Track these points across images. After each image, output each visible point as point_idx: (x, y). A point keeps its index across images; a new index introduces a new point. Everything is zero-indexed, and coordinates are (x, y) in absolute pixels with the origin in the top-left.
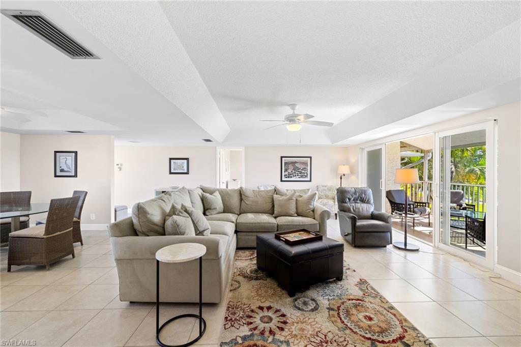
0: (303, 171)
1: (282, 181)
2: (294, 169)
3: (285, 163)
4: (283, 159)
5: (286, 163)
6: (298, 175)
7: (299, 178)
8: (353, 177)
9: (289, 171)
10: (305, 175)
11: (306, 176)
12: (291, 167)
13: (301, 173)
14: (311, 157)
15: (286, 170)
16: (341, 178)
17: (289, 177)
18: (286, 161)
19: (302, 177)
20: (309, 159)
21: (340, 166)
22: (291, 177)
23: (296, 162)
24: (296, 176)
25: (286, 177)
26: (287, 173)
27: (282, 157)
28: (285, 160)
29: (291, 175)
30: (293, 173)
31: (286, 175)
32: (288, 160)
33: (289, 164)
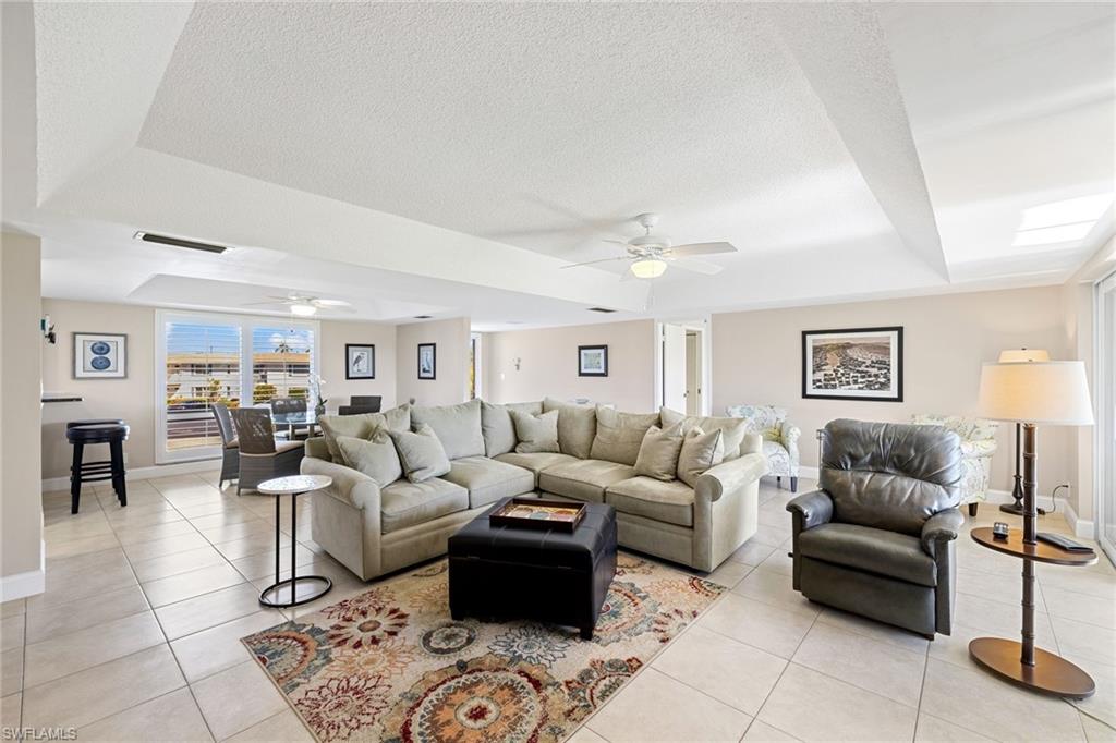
0: (875, 371)
1: (805, 396)
2: (842, 365)
3: (815, 348)
4: (809, 337)
5: (816, 350)
6: (856, 382)
7: (859, 388)
9: (829, 370)
10: (882, 380)
11: (881, 384)
12: (833, 361)
13: (865, 374)
14: (900, 330)
15: (817, 368)
17: (826, 387)
18: (817, 344)
19: (869, 386)
20: (895, 334)
22: (834, 387)
23: (849, 346)
24: (848, 383)
25: (819, 387)
26: (820, 375)
27: (805, 334)
28: (814, 341)
29: (833, 380)
30: (839, 375)
31: (819, 381)
32: (824, 340)
33: (828, 351)
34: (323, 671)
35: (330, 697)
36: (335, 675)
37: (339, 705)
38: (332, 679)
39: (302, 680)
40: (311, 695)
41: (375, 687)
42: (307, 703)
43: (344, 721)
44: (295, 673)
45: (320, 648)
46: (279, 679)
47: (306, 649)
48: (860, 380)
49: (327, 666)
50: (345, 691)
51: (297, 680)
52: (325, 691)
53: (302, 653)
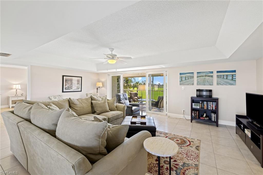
1: (63, 92)
4: (64, 77)
5: (66, 80)
8: (103, 88)
9: (68, 85)
11: (78, 88)
12: (70, 83)
14: (81, 77)
15: (66, 85)
16: (97, 89)
17: (68, 89)
21: (97, 83)
22: (70, 89)
25: (66, 90)
27: (63, 76)
28: (65, 78)
29: (69, 88)
30: (71, 86)
31: (66, 88)
32: (68, 78)
33: (69, 81)
34: (188, 163)
35: (192, 158)
36: (186, 160)
37: (192, 155)
38: (188, 160)
39: (193, 165)
40: (194, 161)
41: (183, 153)
42: (196, 160)
43: (193, 153)
44: (193, 167)
45: (182, 168)
46: (197, 169)
47: (185, 171)
48: (75, 88)
49: (186, 163)
50: (188, 156)
51: (194, 166)
52: (191, 159)
53: (187, 171)
